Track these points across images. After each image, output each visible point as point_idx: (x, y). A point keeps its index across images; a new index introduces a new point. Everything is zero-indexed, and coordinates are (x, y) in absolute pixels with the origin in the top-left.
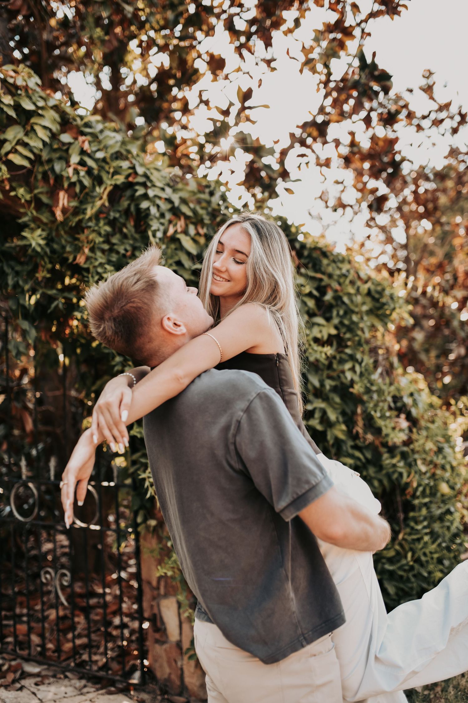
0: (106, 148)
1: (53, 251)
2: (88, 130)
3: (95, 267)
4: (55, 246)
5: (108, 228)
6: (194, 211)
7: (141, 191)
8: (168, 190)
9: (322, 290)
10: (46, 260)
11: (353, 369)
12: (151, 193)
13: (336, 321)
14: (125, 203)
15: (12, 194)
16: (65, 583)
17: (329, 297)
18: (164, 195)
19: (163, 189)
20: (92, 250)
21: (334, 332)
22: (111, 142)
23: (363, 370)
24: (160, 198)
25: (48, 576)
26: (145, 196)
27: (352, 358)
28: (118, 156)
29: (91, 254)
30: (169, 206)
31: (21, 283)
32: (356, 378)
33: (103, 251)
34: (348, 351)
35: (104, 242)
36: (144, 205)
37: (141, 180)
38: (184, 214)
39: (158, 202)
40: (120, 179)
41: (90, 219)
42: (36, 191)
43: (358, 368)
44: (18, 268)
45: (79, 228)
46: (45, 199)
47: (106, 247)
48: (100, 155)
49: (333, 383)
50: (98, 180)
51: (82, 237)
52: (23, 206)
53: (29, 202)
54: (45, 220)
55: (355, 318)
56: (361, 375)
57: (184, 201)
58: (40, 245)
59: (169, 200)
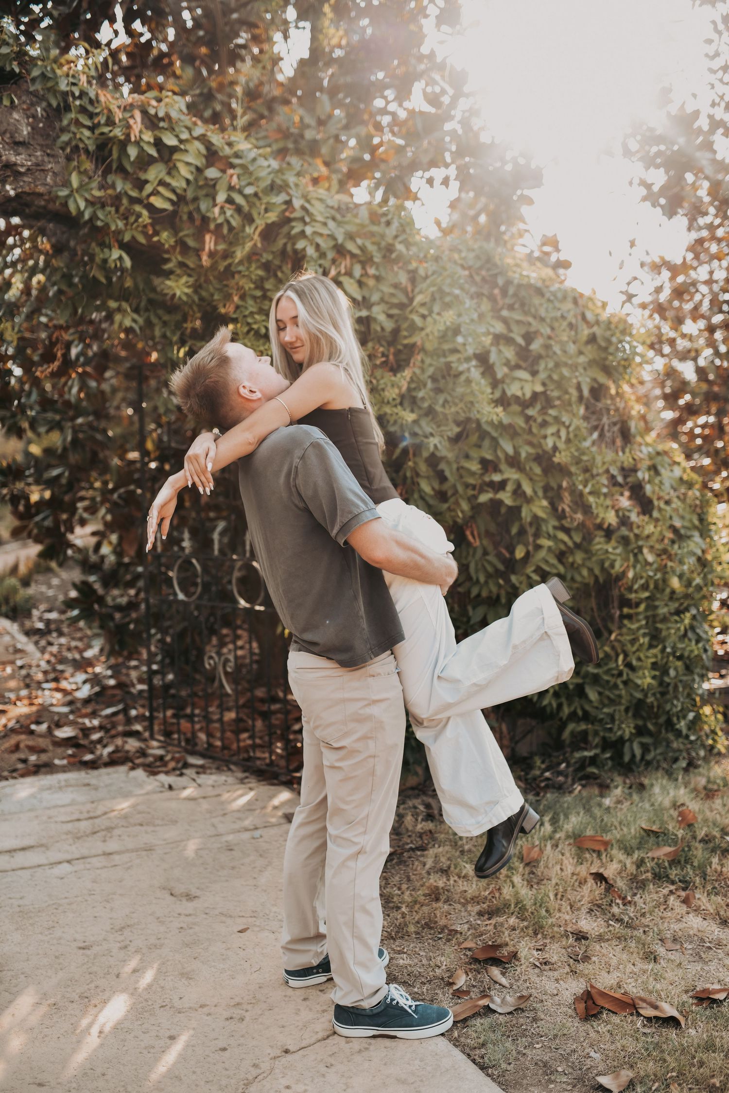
0: (258, 179)
1: (202, 299)
2: (236, 161)
3: (245, 316)
4: (204, 294)
5: (260, 272)
6: (362, 249)
7: (297, 228)
8: (331, 224)
9: (529, 337)
10: (195, 308)
11: (557, 434)
12: (309, 230)
13: (542, 375)
14: (281, 242)
15: (155, 239)
16: (229, 670)
17: (535, 346)
18: (325, 231)
19: (325, 224)
20: (243, 297)
21: (539, 388)
22: (263, 174)
23: (571, 436)
24: (321, 235)
25: (212, 662)
26: (303, 234)
27: (557, 419)
28: (273, 188)
29: (241, 303)
30: (332, 243)
31: (168, 334)
32: (561, 445)
33: (255, 298)
34: (552, 412)
35: (256, 288)
36: (300, 245)
37: (298, 214)
38: (350, 252)
39: (319, 240)
40: (272, 217)
41: (241, 262)
42: (181, 234)
43: (563, 433)
44: (166, 318)
45: (229, 272)
46: (191, 243)
47: (259, 293)
48: (249, 191)
49: (531, 450)
50: (249, 219)
51: (232, 283)
52: (167, 252)
53: (173, 248)
54: (192, 265)
55: (566, 372)
56: (568, 441)
57: (351, 237)
58: (186, 294)
59: (332, 237)
